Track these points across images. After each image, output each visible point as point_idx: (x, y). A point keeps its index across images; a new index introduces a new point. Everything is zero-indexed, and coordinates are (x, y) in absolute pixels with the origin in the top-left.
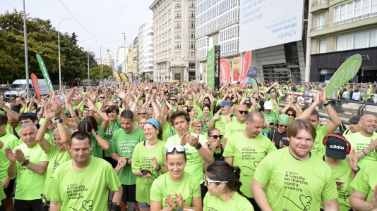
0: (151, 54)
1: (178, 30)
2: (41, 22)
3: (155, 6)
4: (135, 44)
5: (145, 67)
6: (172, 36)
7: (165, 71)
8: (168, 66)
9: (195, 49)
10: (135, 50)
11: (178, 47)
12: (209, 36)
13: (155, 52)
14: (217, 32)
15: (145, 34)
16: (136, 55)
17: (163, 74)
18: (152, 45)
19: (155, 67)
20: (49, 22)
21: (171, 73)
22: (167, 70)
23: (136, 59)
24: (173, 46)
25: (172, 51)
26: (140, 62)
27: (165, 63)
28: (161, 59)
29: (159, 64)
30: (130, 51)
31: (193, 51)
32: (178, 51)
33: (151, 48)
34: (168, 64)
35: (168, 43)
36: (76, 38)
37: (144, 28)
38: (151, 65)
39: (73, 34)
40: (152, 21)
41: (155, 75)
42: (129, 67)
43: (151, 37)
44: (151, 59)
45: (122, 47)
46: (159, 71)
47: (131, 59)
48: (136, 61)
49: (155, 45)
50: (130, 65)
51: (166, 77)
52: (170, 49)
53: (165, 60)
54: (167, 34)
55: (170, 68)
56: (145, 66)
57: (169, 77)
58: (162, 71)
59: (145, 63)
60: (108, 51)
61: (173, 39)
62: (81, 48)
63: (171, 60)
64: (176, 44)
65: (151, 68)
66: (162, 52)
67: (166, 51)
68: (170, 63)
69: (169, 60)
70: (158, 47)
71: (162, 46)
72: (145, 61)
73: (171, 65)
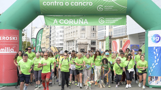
0: (62, 34)
7: (73, 47)
9: (96, 31)
10: (48, 31)
11: (83, 30)
13: (65, 33)
16: (49, 34)
17: (71, 49)
19: (65, 44)
21: (78, 49)
22: (75, 46)
24: (79, 28)
25: (79, 32)
26: (52, 39)
27: (73, 41)
28: (70, 38)
29: (68, 41)
31: (94, 32)
32: (83, 32)
33: (62, 30)
34: (75, 42)
38: (61, 42)
44: (62, 38)
46: (68, 47)
48: (49, 39)
52: (77, 31)
53: (73, 39)
55: (77, 45)
56: (57, 43)
58: (70, 47)
59: (57, 41)
60: (25, 30)
63: (78, 39)
64: (82, 27)
65: (62, 44)
66: (71, 33)
67: (74, 32)
68: (76, 41)
69: (76, 39)
70: (68, 29)
71: (70, 28)
72: (57, 39)
73: (78, 43)
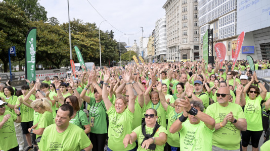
0: (164, 41)
1: (185, 21)
2: (89, 25)
3: (167, 5)
4: (153, 35)
5: (160, 51)
6: (180, 26)
7: (175, 53)
8: (177, 49)
9: (199, 35)
10: (153, 39)
11: (185, 34)
12: (210, 23)
13: (168, 39)
14: (217, 20)
15: (160, 27)
16: (154, 43)
17: (174, 55)
18: (165, 34)
19: (168, 51)
20: (95, 24)
21: (180, 54)
22: (177, 52)
23: (154, 45)
24: (180, 33)
25: (180, 38)
26: (157, 47)
27: (175, 47)
28: (172, 44)
29: (170, 48)
30: (150, 40)
31: (197, 36)
32: (185, 37)
33: (164, 37)
35: (176, 32)
36: (113, 34)
37: (159, 23)
38: (165, 49)
39: (111, 31)
40: (165, 17)
41: (168, 56)
42: (149, 52)
43: (164, 28)
44: (164, 45)
45: (144, 37)
46: (170, 53)
47: (150, 46)
48: (154, 47)
49: (167, 34)
50: (150, 50)
51: (176, 58)
52: (178, 36)
53: (175, 45)
54: (176, 25)
55: (179, 50)
57: (178, 58)
58: (173, 53)
59: (161, 48)
60: (135, 41)
61: (181, 28)
62: (115, 40)
63: (180, 44)
64: (184, 32)
65: (164, 51)
66: (173, 39)
67: (176, 38)
69: (178, 45)
70: (170, 35)
71: (172, 34)
72: (160, 46)
73: (180, 49)
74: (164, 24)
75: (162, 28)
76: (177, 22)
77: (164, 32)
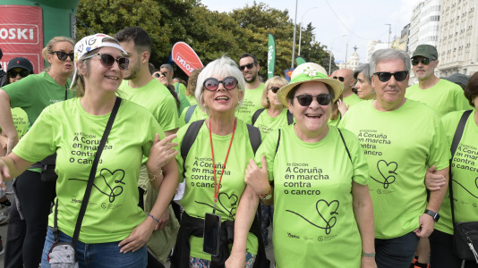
2: (275, 12)
4: (402, 37)
15: (423, 19)
20: (286, 13)
25: (473, 49)
27: (456, 69)
28: (449, 62)
35: (465, 34)
37: (423, 9)
45: (380, 42)
49: (441, 37)
52: (468, 45)
54: (467, 18)
60: (355, 49)
62: (323, 47)
63: (469, 63)
66: (453, 50)
67: (461, 48)
68: (465, 70)
69: (464, 65)
70: (447, 41)
71: (453, 39)
74: (435, 13)
75: (427, 21)
76: (468, 10)
77: (432, 33)
